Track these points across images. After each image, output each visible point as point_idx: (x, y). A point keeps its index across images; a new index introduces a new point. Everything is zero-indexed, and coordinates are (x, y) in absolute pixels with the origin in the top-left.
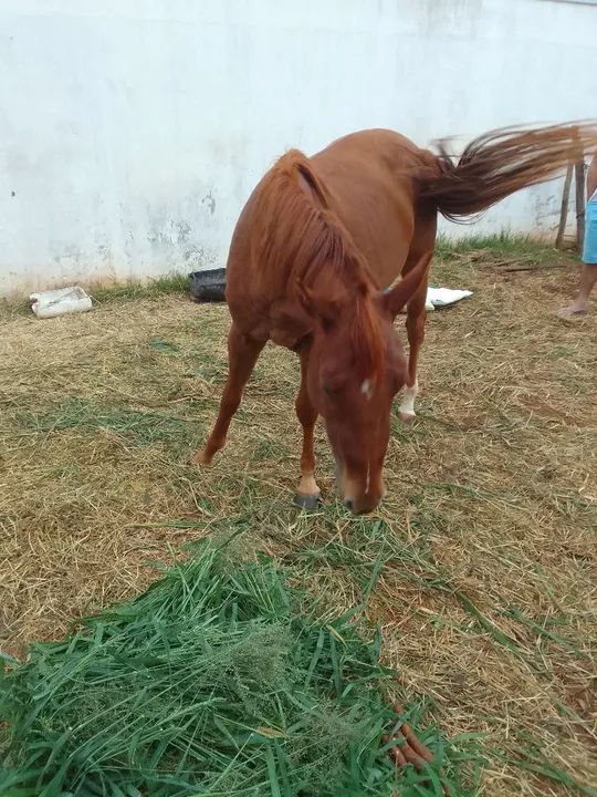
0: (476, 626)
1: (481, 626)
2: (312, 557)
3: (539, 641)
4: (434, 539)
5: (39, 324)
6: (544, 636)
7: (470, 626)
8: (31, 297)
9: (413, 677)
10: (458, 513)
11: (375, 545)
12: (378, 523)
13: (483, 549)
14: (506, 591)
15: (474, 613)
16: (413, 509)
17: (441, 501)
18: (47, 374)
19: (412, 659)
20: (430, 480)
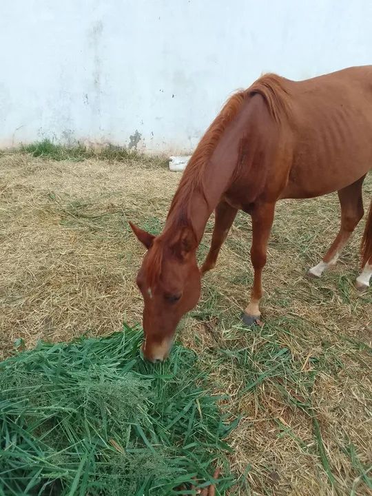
0: (314, 447)
1: (318, 449)
2: (225, 355)
3: (357, 480)
4: (323, 376)
5: (167, 173)
6: (363, 478)
7: (309, 445)
8: (171, 158)
9: (242, 460)
10: (356, 364)
11: (273, 363)
12: (285, 350)
13: (357, 397)
14: (353, 433)
15: (318, 438)
16: (319, 349)
17: (347, 352)
18: (152, 202)
19: (250, 448)
20: (348, 335)
